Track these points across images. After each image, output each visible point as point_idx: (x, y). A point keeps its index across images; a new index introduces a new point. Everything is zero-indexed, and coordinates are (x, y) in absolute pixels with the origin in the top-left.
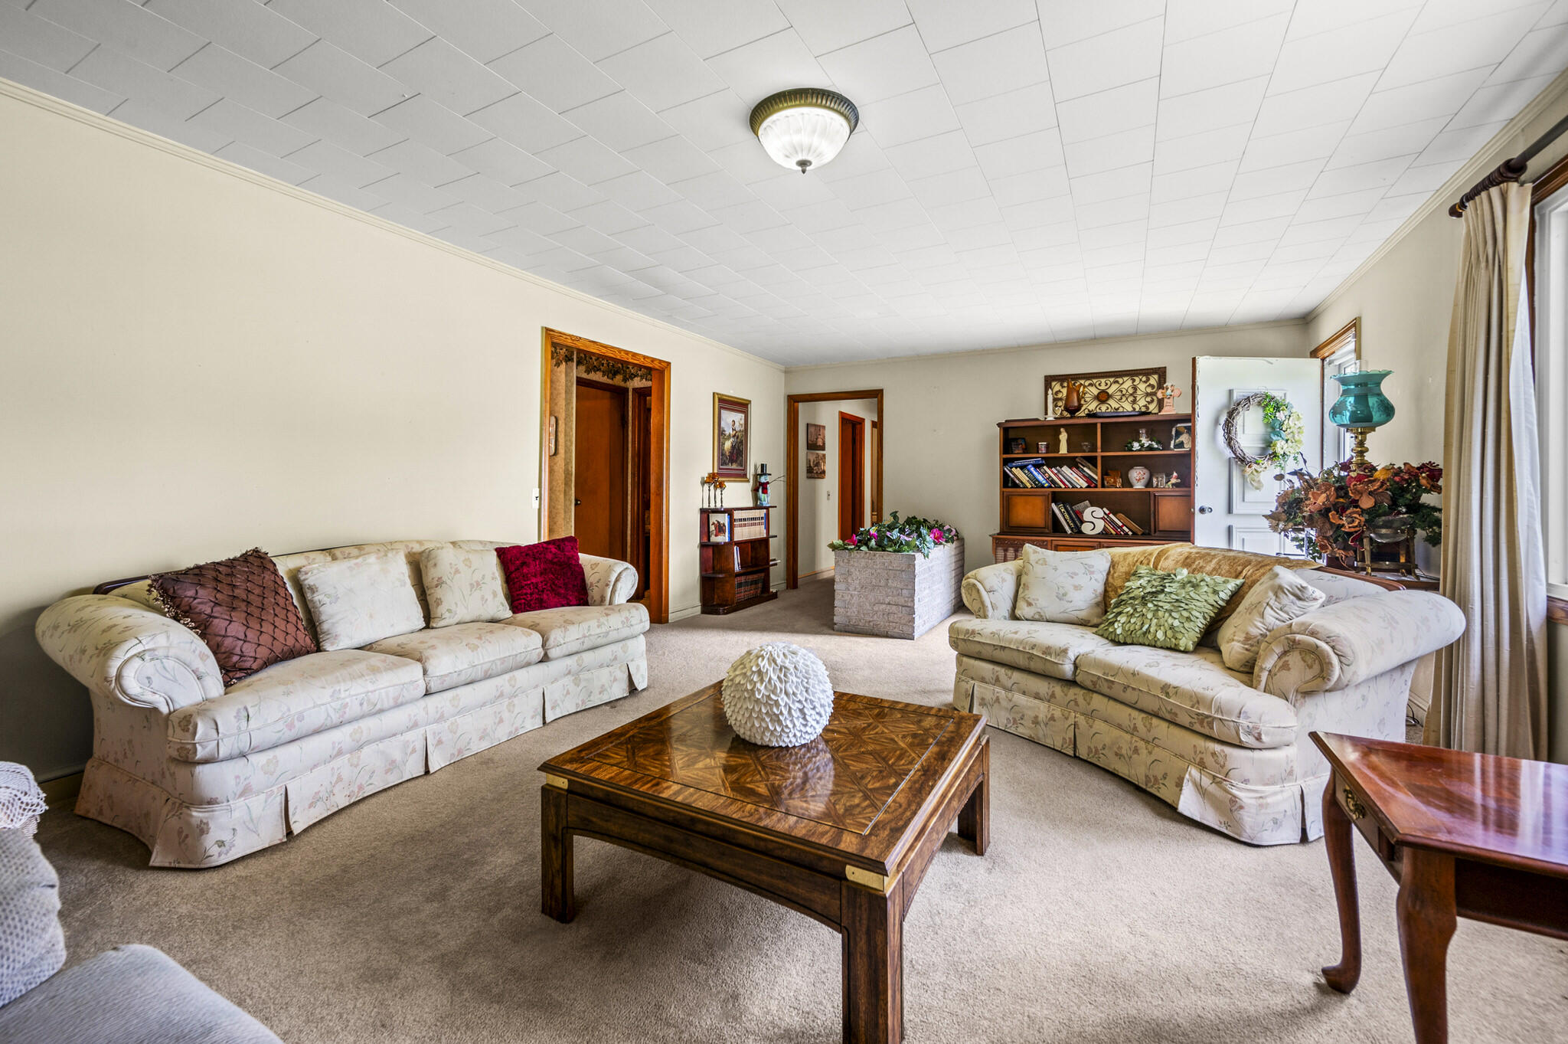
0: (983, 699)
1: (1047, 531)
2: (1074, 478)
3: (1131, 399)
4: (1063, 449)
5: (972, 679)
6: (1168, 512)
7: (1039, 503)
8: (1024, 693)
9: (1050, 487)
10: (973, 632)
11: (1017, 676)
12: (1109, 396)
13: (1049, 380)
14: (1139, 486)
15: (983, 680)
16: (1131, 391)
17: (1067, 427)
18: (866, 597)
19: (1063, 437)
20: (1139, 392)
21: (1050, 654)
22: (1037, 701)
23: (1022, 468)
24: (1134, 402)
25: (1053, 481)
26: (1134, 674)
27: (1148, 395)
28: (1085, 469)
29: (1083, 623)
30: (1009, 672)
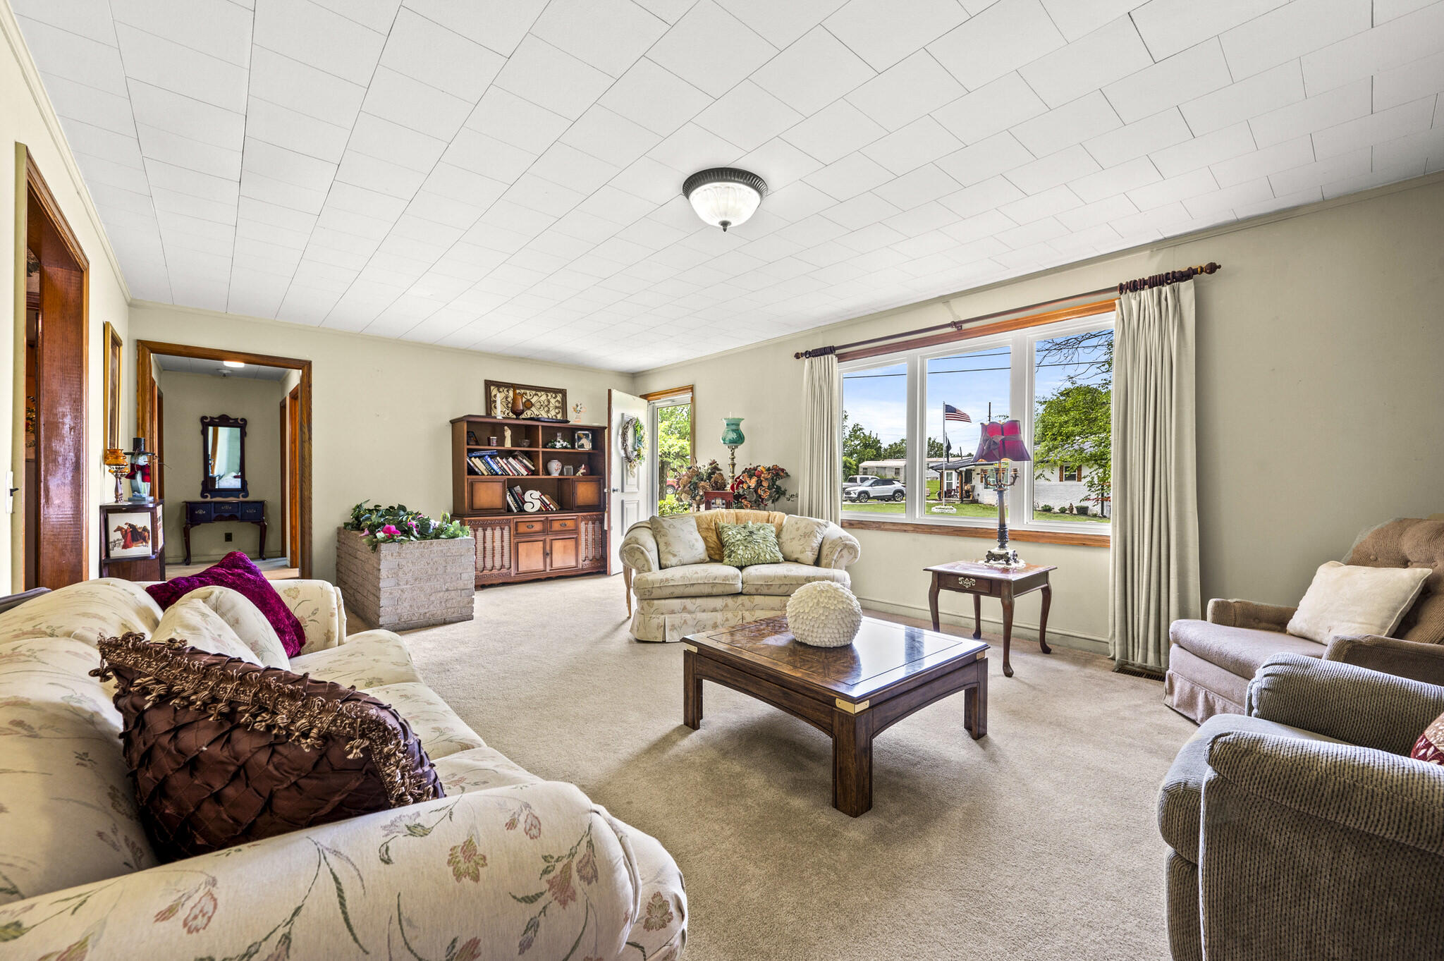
0: (673, 626)
1: (502, 511)
2: (518, 467)
3: (546, 409)
4: (508, 444)
5: (662, 614)
6: (584, 492)
7: (497, 488)
8: (704, 611)
9: (502, 475)
10: (667, 580)
11: (699, 601)
12: (532, 405)
13: (488, 384)
14: (555, 474)
15: (673, 612)
16: (546, 403)
17: (510, 426)
18: (421, 589)
19: (508, 433)
20: (551, 405)
21: (728, 580)
22: (713, 613)
23: (480, 457)
24: (548, 411)
25: (504, 470)
26: (785, 577)
27: (556, 407)
28: (524, 461)
29: (702, 562)
30: (694, 600)
